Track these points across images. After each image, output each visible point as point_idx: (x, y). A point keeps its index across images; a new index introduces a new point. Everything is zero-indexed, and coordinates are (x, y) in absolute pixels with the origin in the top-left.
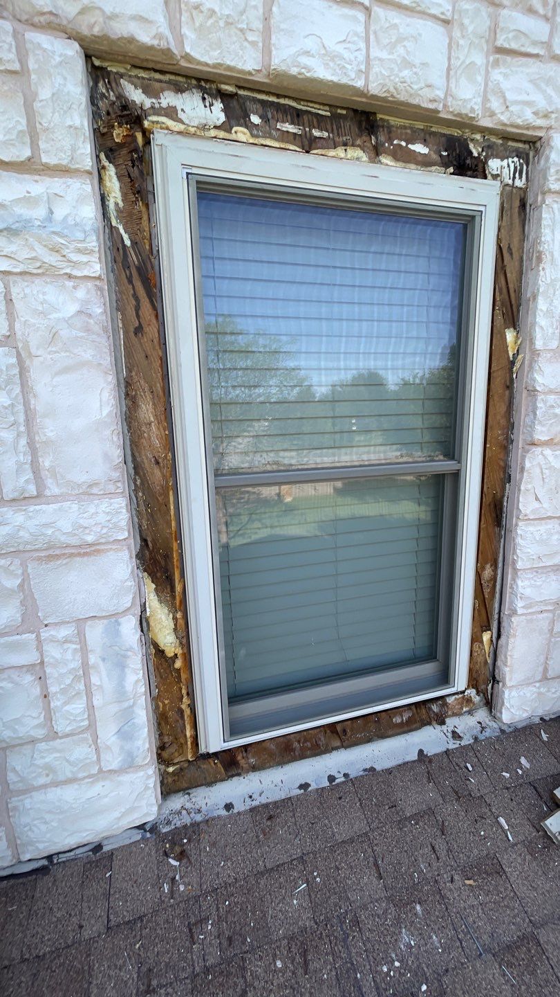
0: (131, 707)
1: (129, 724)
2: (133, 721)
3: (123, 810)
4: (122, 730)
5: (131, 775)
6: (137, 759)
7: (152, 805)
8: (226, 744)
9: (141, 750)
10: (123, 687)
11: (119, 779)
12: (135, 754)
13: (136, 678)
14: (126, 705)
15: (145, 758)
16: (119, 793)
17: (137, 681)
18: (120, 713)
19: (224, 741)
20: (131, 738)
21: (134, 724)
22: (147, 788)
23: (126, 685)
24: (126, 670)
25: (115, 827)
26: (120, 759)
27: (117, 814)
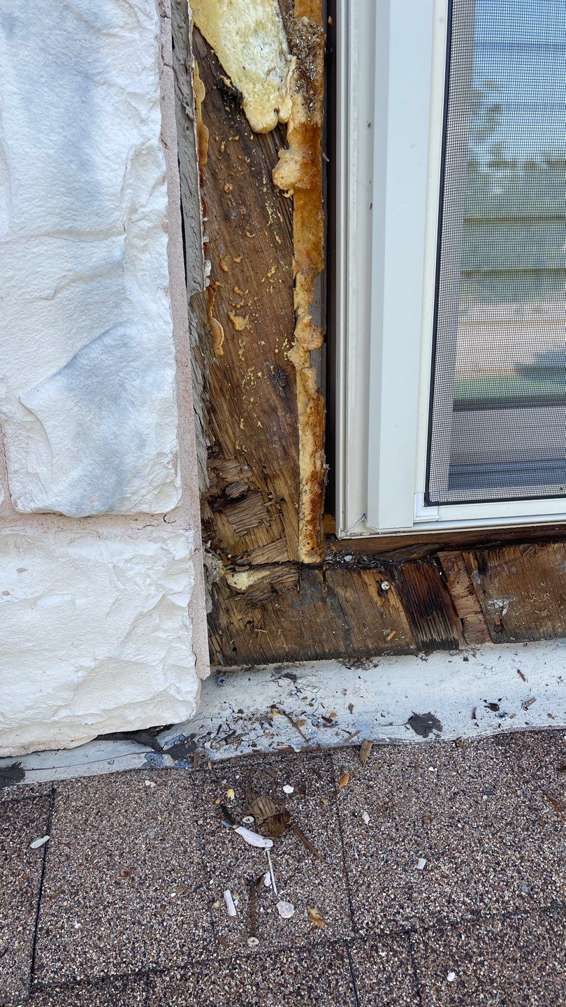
0: (117, 267)
1: (107, 340)
2: (121, 331)
3: (90, 663)
4: (83, 361)
5: (116, 546)
6: (137, 483)
7: (179, 670)
8: (432, 513)
9: (151, 451)
10: (85, 165)
11: (73, 551)
12: (129, 460)
13: (138, 142)
14: (97, 253)
15: (163, 488)
16: (72, 602)
17: (139, 156)
18: (78, 288)
19: (428, 502)
20: (115, 399)
21: (124, 343)
22: (165, 606)
23: (98, 159)
24: (99, 93)
25: (63, 713)
26: (75, 474)
27: (65, 672)
